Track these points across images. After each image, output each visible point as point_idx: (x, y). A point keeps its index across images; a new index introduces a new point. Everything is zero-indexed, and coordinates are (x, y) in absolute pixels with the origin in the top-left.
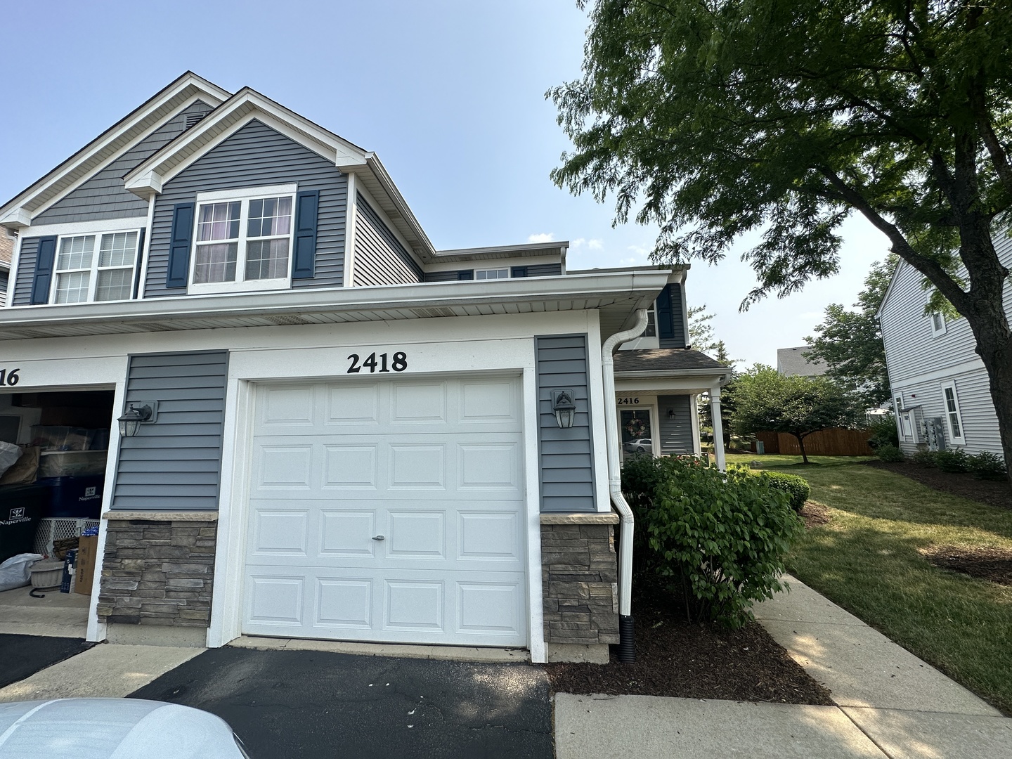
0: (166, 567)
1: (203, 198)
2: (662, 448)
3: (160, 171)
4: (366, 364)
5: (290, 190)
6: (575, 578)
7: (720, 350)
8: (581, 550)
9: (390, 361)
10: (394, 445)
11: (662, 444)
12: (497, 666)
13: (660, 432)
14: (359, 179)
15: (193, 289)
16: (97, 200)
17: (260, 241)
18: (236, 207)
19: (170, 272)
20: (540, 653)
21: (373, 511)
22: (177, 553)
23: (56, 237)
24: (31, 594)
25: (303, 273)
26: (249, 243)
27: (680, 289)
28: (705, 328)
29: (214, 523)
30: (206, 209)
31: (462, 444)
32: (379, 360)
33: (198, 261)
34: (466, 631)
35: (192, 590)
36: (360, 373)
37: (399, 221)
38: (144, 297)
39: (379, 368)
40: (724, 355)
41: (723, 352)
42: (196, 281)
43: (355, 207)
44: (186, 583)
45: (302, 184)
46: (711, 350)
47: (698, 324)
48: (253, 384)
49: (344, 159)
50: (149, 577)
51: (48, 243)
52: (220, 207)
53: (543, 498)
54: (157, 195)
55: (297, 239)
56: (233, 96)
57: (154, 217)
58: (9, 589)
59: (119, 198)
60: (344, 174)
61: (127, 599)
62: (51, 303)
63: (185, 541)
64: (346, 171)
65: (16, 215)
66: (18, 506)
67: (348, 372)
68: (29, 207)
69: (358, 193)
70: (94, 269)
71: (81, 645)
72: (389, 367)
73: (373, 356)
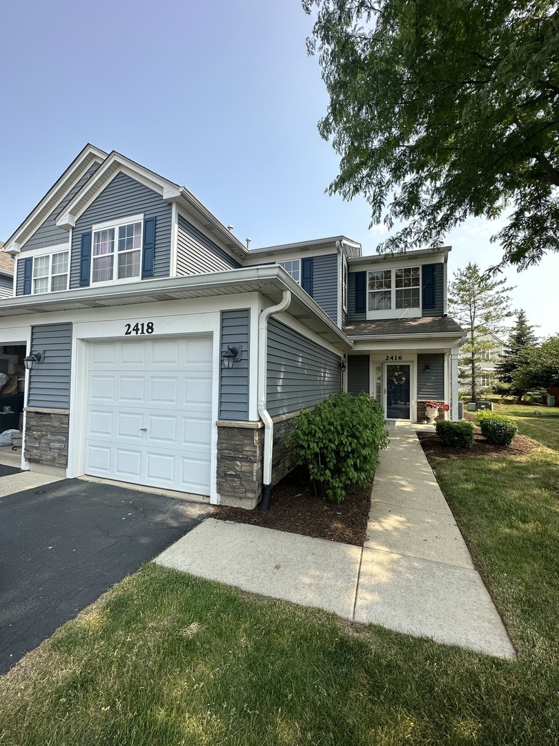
0: (49, 436)
1: (96, 228)
2: (418, 394)
3: (73, 213)
4: (134, 330)
5: (139, 218)
6: (235, 459)
7: (520, 317)
8: (238, 443)
9: (145, 328)
10: (152, 377)
11: (419, 390)
12: (193, 503)
13: (418, 382)
14: (179, 205)
15: (92, 285)
16: (49, 234)
17: (125, 253)
18: (112, 231)
19: (81, 276)
20: (215, 499)
21: (142, 414)
22: (53, 430)
23: (32, 257)
24: (13, 449)
25: (147, 273)
26: (120, 255)
27: (443, 268)
28: (504, 298)
29: (68, 415)
30: (97, 234)
31: (186, 378)
32: (140, 327)
33: (94, 269)
34: (184, 484)
35: (60, 449)
36: (131, 335)
37: (215, 231)
38: (70, 288)
39: (140, 332)
40: (524, 321)
41: (523, 319)
42: (94, 281)
43: (176, 226)
44: (57, 445)
45: (147, 213)
46: (507, 317)
47: (497, 296)
48: (87, 341)
49: (168, 193)
50: (43, 441)
51: (29, 260)
52: (104, 232)
53: (220, 411)
54: (73, 228)
55: (144, 250)
56: (109, 155)
57: (72, 243)
58: (5, 445)
59: (53, 233)
60: (169, 203)
61: (35, 451)
62: (32, 294)
63: (56, 424)
64: (171, 202)
65: (13, 247)
66: (7, 405)
67: (126, 334)
68: (19, 241)
69: (179, 215)
70: (50, 276)
71: (18, 470)
72: (145, 331)
73: (137, 325)
